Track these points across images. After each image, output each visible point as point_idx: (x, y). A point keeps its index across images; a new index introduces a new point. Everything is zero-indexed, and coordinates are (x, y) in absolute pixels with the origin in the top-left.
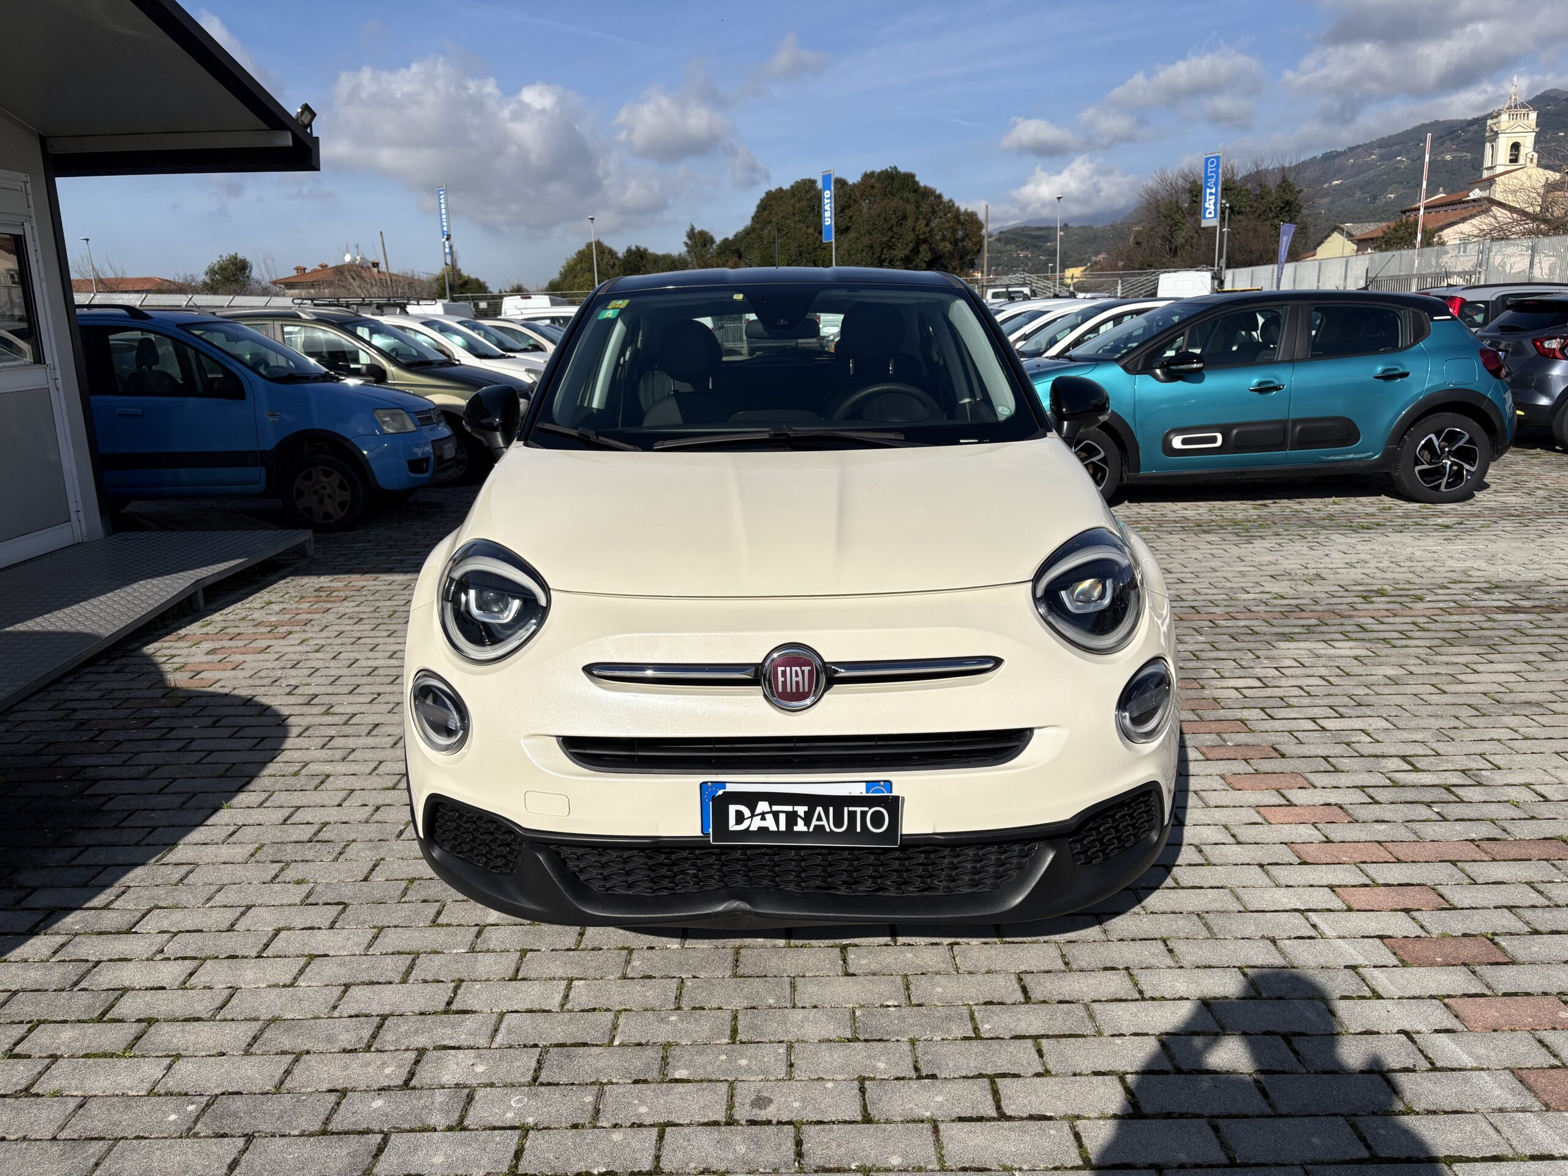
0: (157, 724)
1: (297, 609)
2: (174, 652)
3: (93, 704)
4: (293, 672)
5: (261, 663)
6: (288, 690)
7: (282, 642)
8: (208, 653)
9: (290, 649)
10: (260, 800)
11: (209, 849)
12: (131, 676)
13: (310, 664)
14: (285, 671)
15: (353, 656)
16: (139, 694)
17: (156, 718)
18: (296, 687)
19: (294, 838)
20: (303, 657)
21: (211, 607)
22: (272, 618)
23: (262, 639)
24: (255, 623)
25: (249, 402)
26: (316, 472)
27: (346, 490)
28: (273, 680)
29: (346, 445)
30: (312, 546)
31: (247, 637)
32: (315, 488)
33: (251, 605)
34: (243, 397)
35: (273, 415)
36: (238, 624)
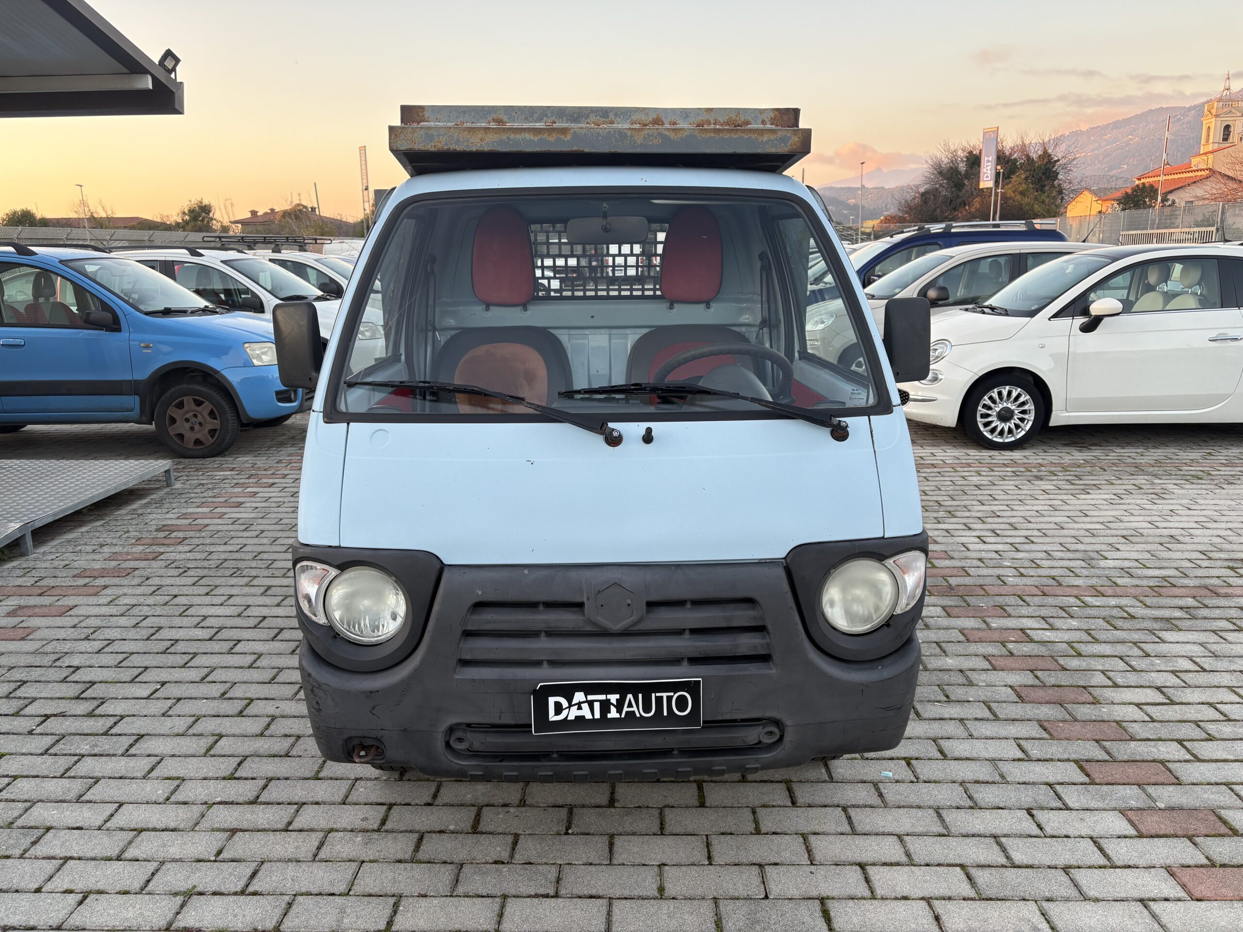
1: (128, 553)
5: (55, 631)
7: (93, 600)
9: (96, 611)
20: (104, 623)
21: (42, 549)
22: (97, 566)
23: (72, 595)
24: (76, 572)
25: (124, 335)
26: (188, 401)
27: (216, 419)
28: (56, 656)
29: (216, 376)
30: (173, 474)
31: (59, 592)
32: (188, 416)
33: (83, 548)
34: (119, 330)
35: (147, 347)
36: (58, 573)
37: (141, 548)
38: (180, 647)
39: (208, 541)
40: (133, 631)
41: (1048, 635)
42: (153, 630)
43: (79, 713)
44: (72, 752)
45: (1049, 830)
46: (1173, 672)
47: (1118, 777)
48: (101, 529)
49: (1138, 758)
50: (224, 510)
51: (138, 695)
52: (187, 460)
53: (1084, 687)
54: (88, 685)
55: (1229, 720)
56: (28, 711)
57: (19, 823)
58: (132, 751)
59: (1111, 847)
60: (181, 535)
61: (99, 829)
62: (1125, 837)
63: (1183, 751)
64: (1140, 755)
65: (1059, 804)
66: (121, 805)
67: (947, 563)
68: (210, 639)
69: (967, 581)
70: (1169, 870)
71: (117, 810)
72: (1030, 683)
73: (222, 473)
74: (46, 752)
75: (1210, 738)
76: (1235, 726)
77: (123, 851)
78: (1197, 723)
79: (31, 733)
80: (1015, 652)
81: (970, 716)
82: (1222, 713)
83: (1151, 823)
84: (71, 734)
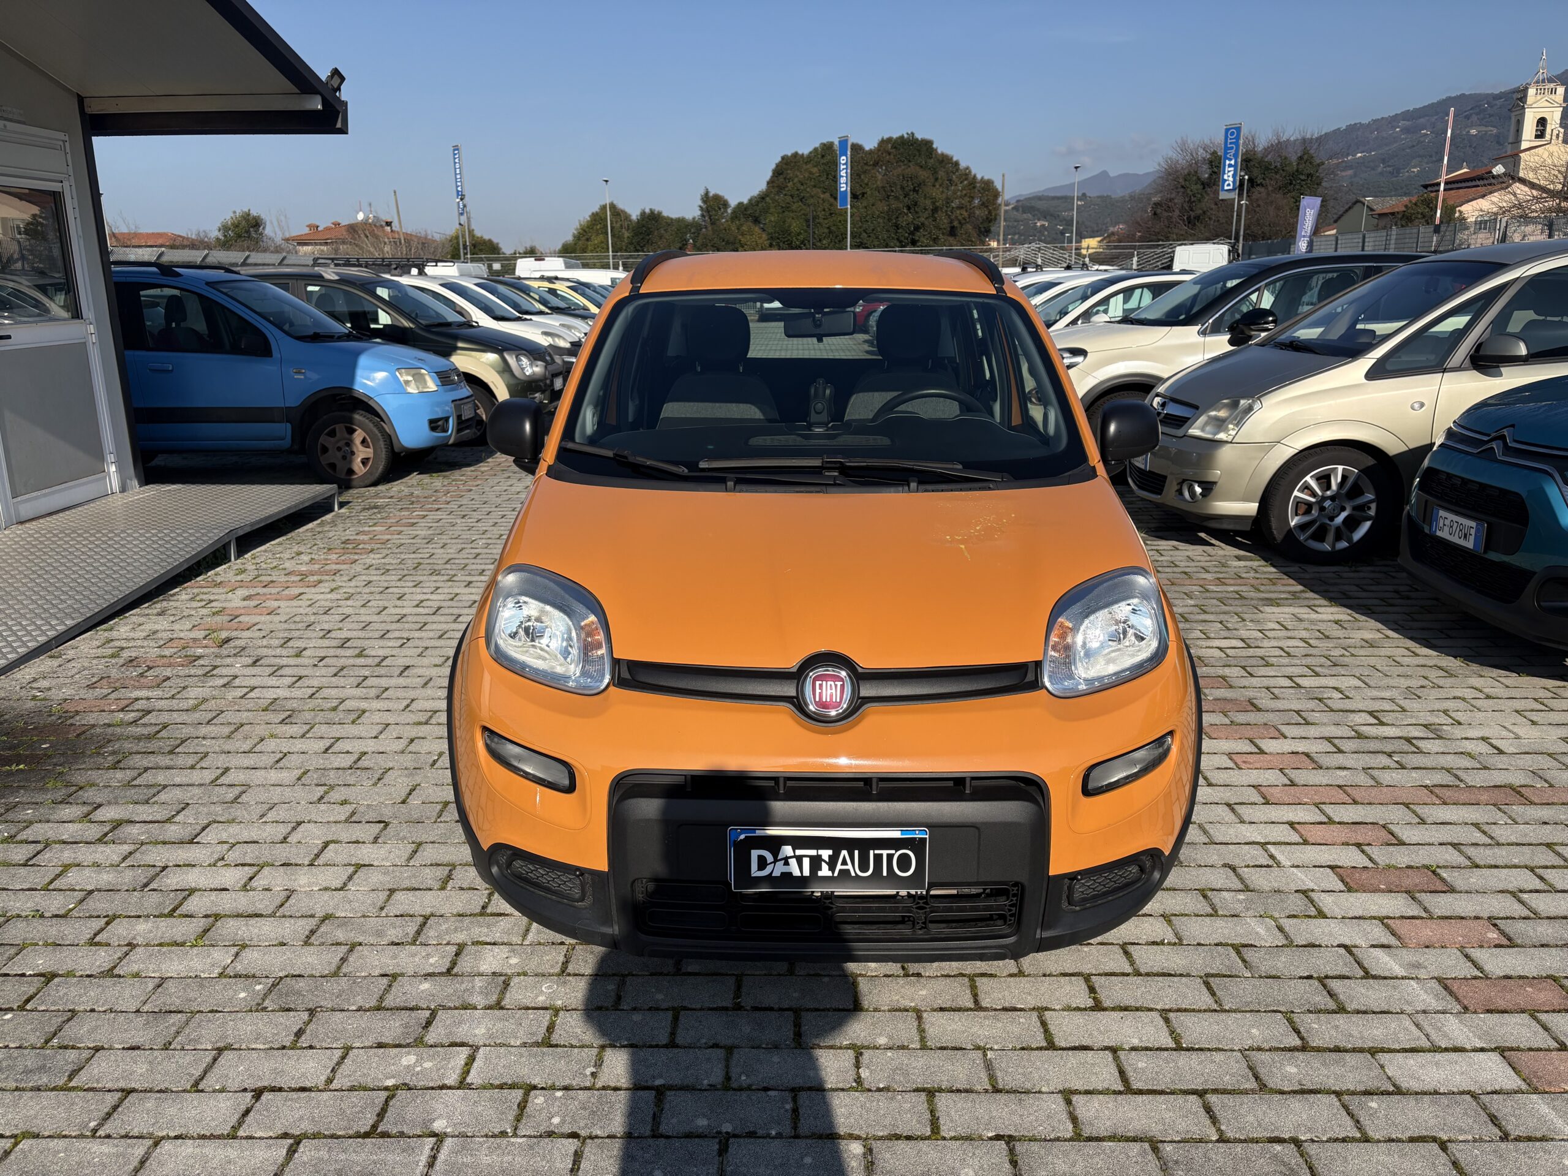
0: (201, 662)
1: (326, 560)
2: (212, 598)
3: (139, 643)
4: (326, 618)
5: (294, 609)
6: (322, 634)
8: (244, 599)
9: (322, 596)
10: (301, 731)
11: (259, 773)
12: (172, 618)
13: (340, 611)
14: (318, 617)
15: (381, 603)
16: (182, 635)
17: (199, 657)
18: (329, 631)
19: (336, 765)
20: (334, 605)
23: (294, 587)
24: (286, 572)
25: (275, 361)
26: (340, 429)
27: (368, 447)
28: (307, 624)
29: (370, 403)
31: (280, 585)
32: (340, 444)
33: (282, 555)
34: (270, 355)
35: (299, 373)
36: (270, 572)
48: (289, 542)
50: (400, 528)
51: (391, 645)
54: (345, 640)
55: (1290, 656)
56: (305, 654)
57: (341, 708)
60: (367, 546)
61: (404, 710)
63: (1243, 672)
73: (380, 500)
76: (1293, 659)
78: (1263, 658)
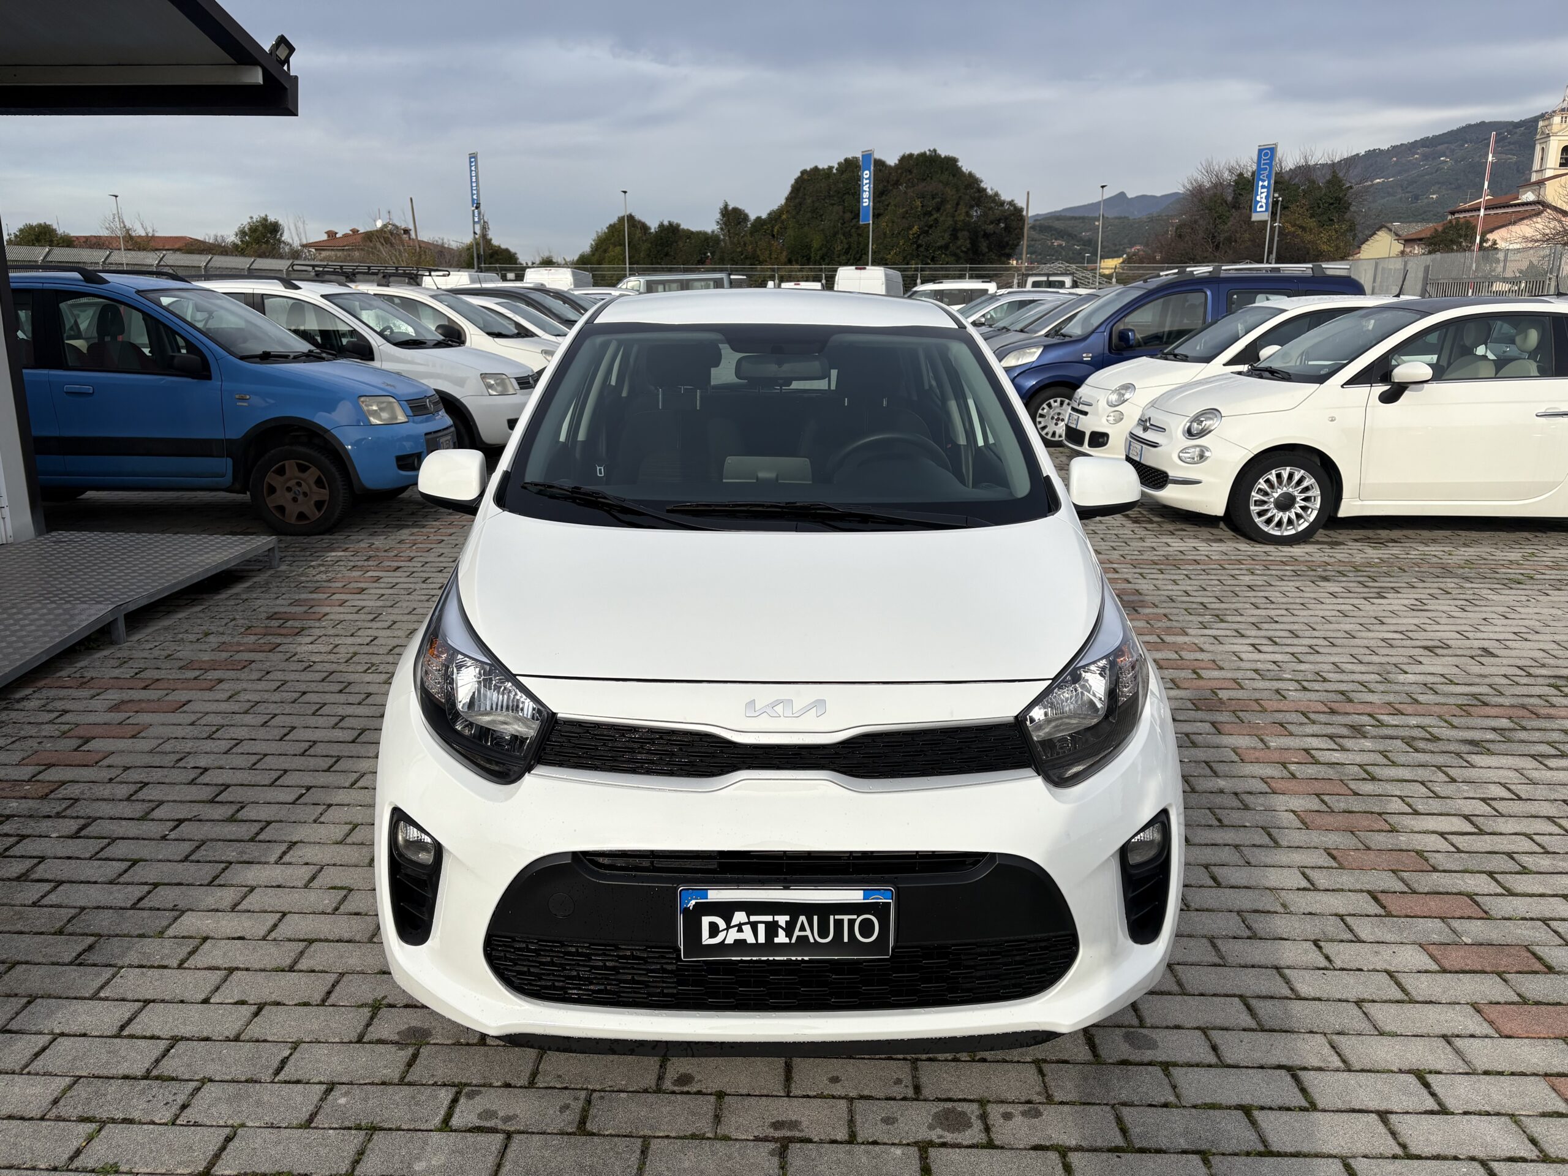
1: (239, 644)
4: (208, 745)
5: (170, 729)
7: (207, 695)
8: (111, 709)
9: (214, 707)
10: (97, 984)
13: (232, 732)
14: (197, 744)
15: (289, 721)
18: (205, 771)
20: (226, 722)
21: (136, 638)
22: (206, 657)
23: (183, 689)
24: (182, 663)
25: (215, 383)
26: (290, 466)
27: (324, 488)
28: (178, 756)
29: (326, 436)
30: (278, 555)
31: (166, 685)
32: (289, 484)
33: (185, 636)
34: (209, 377)
35: (243, 399)
36: (159, 664)
37: (253, 638)
38: (319, 749)
39: (331, 632)
40: (263, 730)
41: (1337, 757)
42: (286, 730)
43: (217, 817)
44: (217, 858)
45: (1338, 964)
46: (1483, 800)
47: (1418, 911)
48: (201, 615)
49: (1441, 889)
50: (344, 597)
51: (281, 800)
52: (289, 538)
53: (1380, 814)
54: (222, 788)
55: (1548, 853)
56: (156, 814)
57: (170, 932)
58: (287, 859)
59: (1408, 981)
60: (297, 624)
61: (264, 939)
62: (1426, 972)
63: (1494, 884)
64: (1444, 887)
65: (1350, 936)
66: (284, 914)
67: (1216, 674)
68: (353, 742)
69: (1240, 694)
70: (1476, 1007)
71: (280, 920)
72: (1316, 808)
73: (333, 554)
74: (186, 859)
75: (1525, 871)
76: (1554, 859)
77: (295, 962)
78: (1510, 855)
79: (164, 838)
80: (1298, 774)
81: (1248, 843)
82: (1539, 845)
83: (1454, 959)
84: (212, 840)
